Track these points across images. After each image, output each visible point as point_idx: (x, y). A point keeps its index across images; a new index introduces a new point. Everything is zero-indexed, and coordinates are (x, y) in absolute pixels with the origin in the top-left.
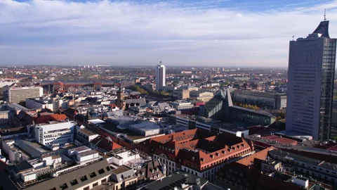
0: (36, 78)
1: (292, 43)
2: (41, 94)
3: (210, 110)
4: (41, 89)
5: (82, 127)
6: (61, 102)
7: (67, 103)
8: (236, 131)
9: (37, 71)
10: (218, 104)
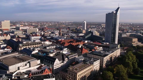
0: (39, 26)
1: (106, 14)
2: (38, 31)
3: (86, 36)
4: (38, 29)
5: (43, 38)
6: (43, 33)
7: (45, 34)
8: (85, 40)
9: (41, 24)
10: (89, 34)
